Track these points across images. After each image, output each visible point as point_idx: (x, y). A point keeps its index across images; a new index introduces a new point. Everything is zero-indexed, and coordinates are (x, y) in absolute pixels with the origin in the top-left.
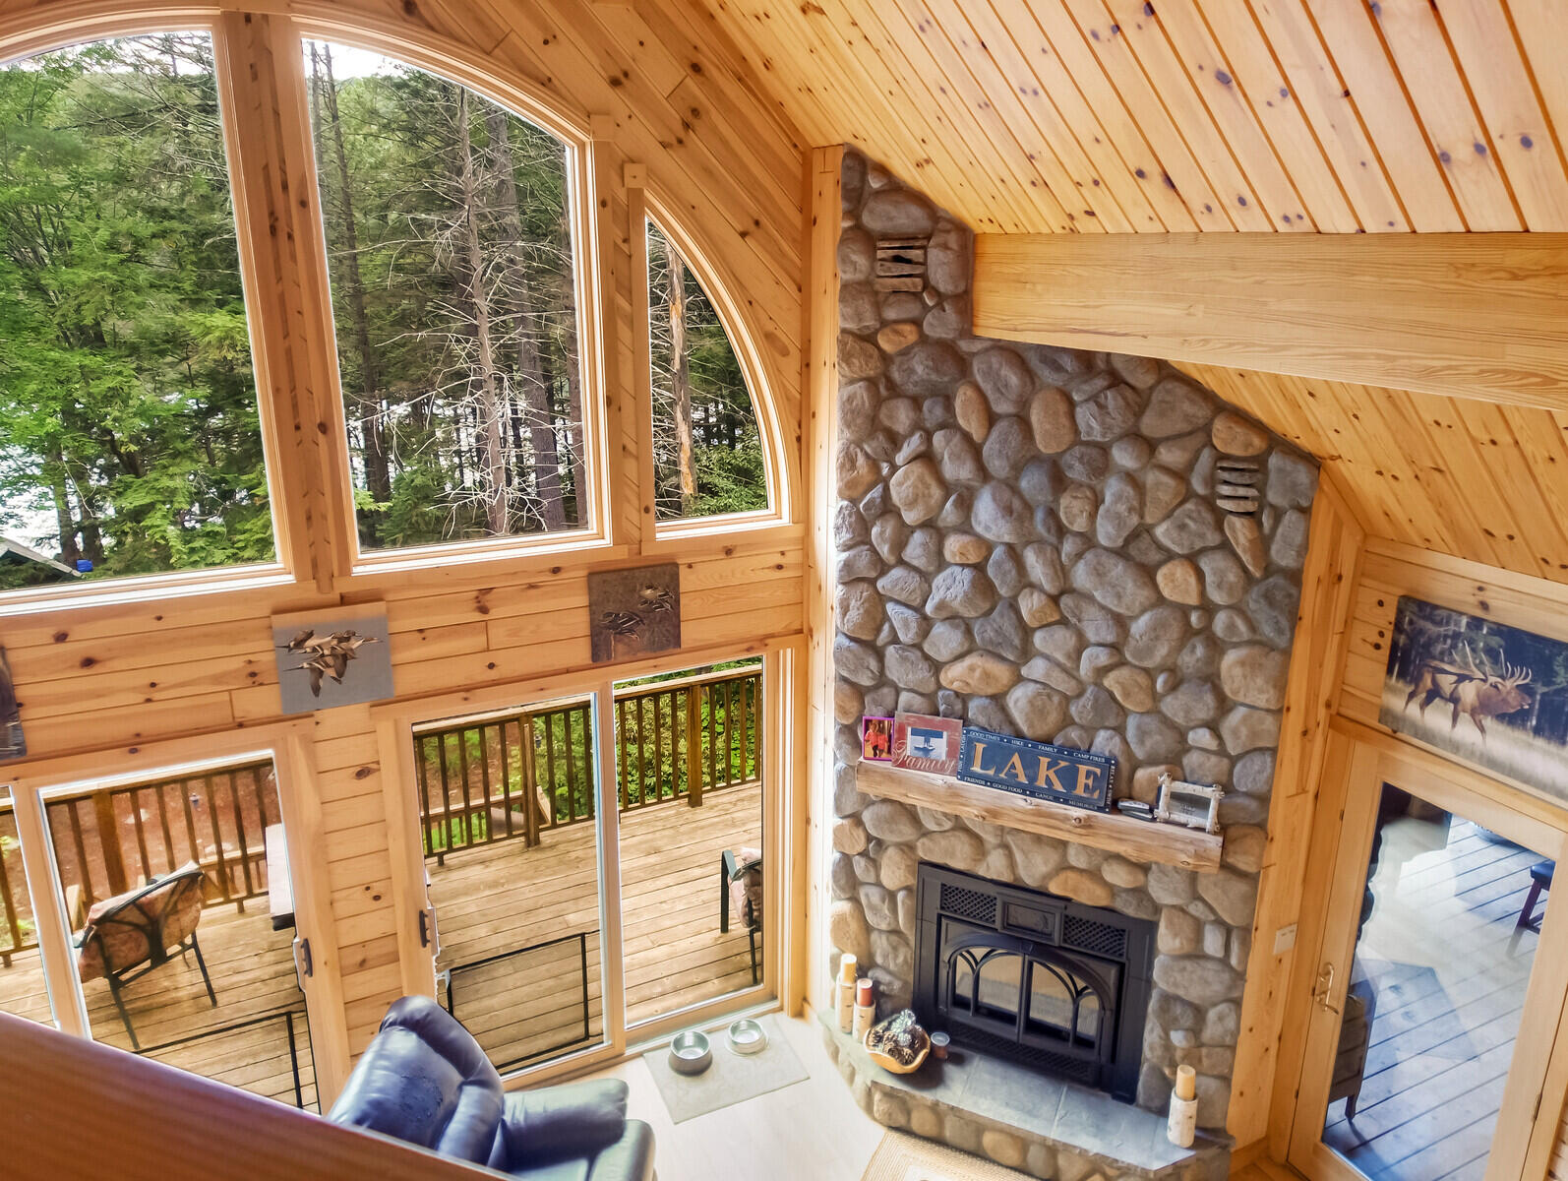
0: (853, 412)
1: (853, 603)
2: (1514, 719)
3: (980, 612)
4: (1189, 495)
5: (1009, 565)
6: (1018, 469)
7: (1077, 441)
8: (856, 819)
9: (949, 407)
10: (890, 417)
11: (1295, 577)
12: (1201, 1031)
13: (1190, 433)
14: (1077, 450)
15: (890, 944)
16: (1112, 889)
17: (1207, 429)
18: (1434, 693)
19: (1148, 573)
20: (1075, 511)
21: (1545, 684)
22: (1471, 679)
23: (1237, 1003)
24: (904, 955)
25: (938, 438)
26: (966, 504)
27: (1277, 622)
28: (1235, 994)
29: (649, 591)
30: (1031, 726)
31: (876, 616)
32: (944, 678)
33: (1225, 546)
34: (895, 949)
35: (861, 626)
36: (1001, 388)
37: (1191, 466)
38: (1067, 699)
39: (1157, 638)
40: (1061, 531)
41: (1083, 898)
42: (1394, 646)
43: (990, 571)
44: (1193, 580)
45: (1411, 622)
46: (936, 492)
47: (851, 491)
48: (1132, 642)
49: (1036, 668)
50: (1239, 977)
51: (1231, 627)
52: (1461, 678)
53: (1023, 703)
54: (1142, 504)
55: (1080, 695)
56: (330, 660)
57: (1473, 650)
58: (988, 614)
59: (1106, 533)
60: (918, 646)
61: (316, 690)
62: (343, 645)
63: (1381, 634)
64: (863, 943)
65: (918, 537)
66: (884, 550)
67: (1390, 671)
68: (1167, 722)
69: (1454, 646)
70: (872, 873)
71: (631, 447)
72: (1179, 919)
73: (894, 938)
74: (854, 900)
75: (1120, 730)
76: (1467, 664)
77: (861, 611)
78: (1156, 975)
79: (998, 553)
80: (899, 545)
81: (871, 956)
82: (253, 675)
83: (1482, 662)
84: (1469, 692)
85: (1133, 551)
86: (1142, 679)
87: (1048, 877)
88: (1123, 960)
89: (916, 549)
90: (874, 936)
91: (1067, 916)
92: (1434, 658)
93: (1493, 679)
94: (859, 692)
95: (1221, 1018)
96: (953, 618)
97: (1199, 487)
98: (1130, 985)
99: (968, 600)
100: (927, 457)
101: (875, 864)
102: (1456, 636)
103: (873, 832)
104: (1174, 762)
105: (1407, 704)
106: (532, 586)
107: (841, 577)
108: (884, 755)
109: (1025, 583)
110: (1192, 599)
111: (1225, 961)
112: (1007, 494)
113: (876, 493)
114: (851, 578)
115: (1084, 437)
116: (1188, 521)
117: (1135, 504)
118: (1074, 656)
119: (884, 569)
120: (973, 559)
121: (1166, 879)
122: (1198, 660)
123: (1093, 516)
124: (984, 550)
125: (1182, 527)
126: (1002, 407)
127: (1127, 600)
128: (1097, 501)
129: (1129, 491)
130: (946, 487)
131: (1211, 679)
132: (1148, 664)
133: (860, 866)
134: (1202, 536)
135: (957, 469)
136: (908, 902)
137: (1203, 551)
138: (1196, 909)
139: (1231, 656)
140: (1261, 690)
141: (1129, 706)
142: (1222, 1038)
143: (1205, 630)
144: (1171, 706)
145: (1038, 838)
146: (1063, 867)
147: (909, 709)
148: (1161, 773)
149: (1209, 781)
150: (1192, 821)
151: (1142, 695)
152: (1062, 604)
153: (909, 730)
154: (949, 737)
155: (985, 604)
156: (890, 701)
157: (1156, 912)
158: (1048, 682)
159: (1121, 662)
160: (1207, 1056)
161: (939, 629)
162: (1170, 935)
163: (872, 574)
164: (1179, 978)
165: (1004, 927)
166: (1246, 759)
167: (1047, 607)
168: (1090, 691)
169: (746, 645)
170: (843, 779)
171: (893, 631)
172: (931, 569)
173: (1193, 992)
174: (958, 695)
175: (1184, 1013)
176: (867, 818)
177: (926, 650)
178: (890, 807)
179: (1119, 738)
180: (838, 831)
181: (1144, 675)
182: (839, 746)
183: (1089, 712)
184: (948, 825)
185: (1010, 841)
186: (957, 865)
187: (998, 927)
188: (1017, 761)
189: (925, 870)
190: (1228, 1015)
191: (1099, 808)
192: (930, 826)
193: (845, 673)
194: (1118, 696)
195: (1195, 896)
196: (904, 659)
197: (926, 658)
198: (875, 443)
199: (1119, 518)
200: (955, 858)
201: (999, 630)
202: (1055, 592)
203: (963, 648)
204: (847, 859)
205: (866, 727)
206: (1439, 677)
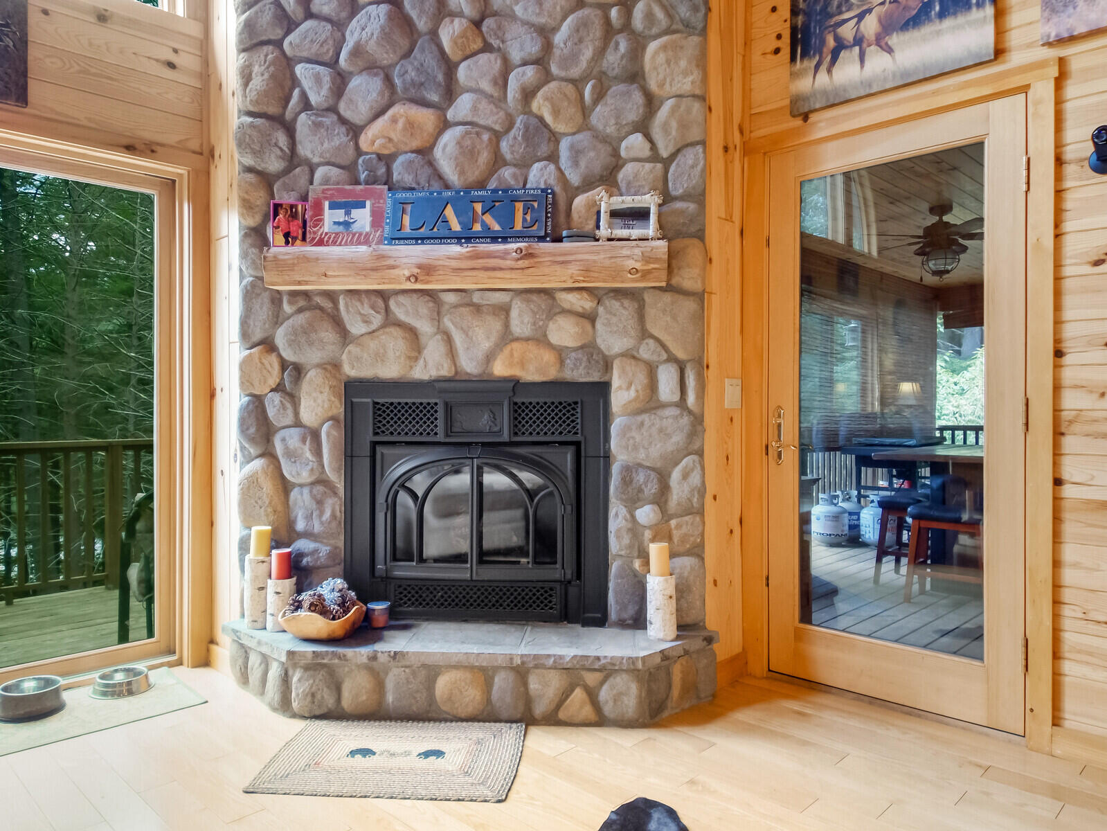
1: (256, 69)
2: (917, 19)
3: (400, 53)
8: (268, 345)
12: (666, 502)
15: (313, 497)
16: (561, 353)
18: (840, 46)
22: (871, 10)
23: (700, 453)
24: (334, 506)
27: (691, 1)
28: (696, 446)
30: (462, 173)
31: (283, 81)
32: (363, 143)
34: (320, 503)
35: (264, 95)
38: (497, 136)
39: (581, 41)
41: (531, 375)
42: (794, 30)
48: (557, 52)
49: (462, 107)
50: (698, 420)
51: (649, 16)
52: (861, 17)
53: (451, 149)
55: (510, 126)
58: (407, 55)
60: (332, 110)
64: (280, 508)
66: (290, 2)
67: (793, 59)
68: (604, 139)
70: (290, 411)
72: (631, 367)
74: (268, 453)
75: (553, 158)
77: (266, 76)
78: (614, 444)
81: (291, 524)
84: (870, 24)
86: (569, 89)
87: (489, 358)
88: (579, 437)
90: (294, 494)
91: (516, 404)
94: (267, 180)
95: (685, 476)
96: (371, 67)
98: (589, 467)
99: (386, 36)
101: (293, 399)
103: (288, 355)
104: (608, 178)
105: (814, 77)
107: (240, 41)
108: (298, 242)
109: (445, 11)
111: (682, 403)
114: (252, 41)
118: (500, 82)
119: (290, 25)
121: (614, 320)
122: (622, 57)
131: (635, 76)
132: (575, 72)
133: (273, 402)
136: (335, 433)
138: (648, 350)
139: (653, 46)
140: (685, 73)
141: (560, 127)
142: (690, 500)
143: (627, 26)
144: (601, 116)
145: (477, 309)
146: (507, 337)
147: (326, 181)
148: (599, 194)
149: (646, 189)
150: (636, 233)
151: (572, 111)
152: (484, 29)
153: (327, 204)
154: (373, 205)
155: (404, 43)
156: (303, 181)
157: (607, 366)
158: (475, 119)
159: (547, 77)
160: (679, 526)
161: (355, 83)
162: (624, 386)
163: (277, 33)
164: (638, 438)
165: (447, 435)
166: (680, 157)
167: (469, 34)
168: (519, 121)
169: (125, 142)
170: (250, 295)
171: (304, 95)
172: (344, 15)
173: (653, 453)
174: (380, 157)
175: (646, 483)
176: (280, 339)
177: (342, 111)
178: (307, 314)
179: (552, 167)
180: (245, 365)
181: (570, 86)
182: (244, 255)
183: (520, 145)
184: (377, 320)
185: (447, 323)
186: (390, 371)
187: (441, 437)
188: (449, 212)
189: (353, 389)
190: (692, 470)
191: (542, 239)
192: (356, 328)
193: (249, 161)
194: (549, 119)
195: (644, 334)
196: (317, 125)
197: (342, 121)
200: (387, 361)
201: (420, 70)
202: (475, 14)
203: (384, 102)
204: (258, 399)
205: (276, 214)
206: (840, 30)
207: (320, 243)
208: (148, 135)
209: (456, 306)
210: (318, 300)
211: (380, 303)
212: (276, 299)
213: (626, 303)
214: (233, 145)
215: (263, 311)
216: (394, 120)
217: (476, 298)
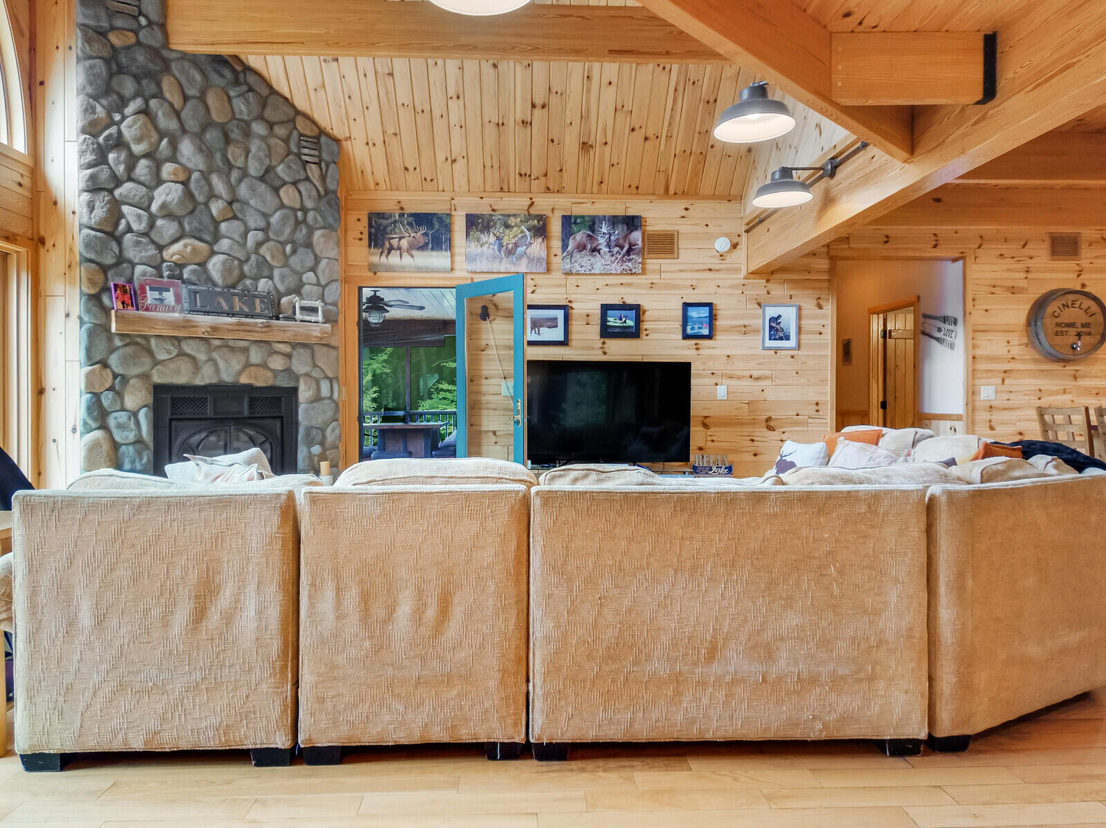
0: (94, 75)
1: (97, 204)
2: (422, 248)
3: (188, 211)
4: (290, 152)
5: (203, 182)
6: (203, 128)
7: (233, 118)
8: (104, 364)
9: (159, 85)
10: (121, 85)
12: (325, 443)
13: (287, 122)
14: (235, 122)
15: (136, 450)
16: (275, 373)
17: (293, 121)
18: (391, 249)
19: (276, 190)
20: (237, 154)
21: (431, 230)
22: (404, 238)
23: (338, 421)
24: (149, 455)
25: (153, 104)
26: (174, 145)
27: (334, 216)
28: (337, 417)
30: (224, 279)
31: (115, 214)
32: (166, 256)
33: (307, 179)
34: (140, 454)
35: (104, 221)
36: (191, 81)
37: (289, 136)
38: (242, 263)
39: (284, 224)
40: (231, 167)
41: (259, 383)
42: (370, 234)
43: (192, 186)
44: (297, 194)
45: (376, 222)
46: (155, 137)
47: (91, 129)
48: (272, 227)
49: (224, 244)
50: (338, 405)
51: (315, 219)
52: (400, 238)
53: (219, 266)
54: (270, 155)
55: (248, 259)
57: (403, 225)
58: (192, 213)
59: (254, 168)
60: (146, 234)
63: (362, 233)
64: (113, 458)
65: (144, 162)
66: (120, 169)
67: (370, 246)
68: (295, 272)
69: (395, 226)
70: (118, 402)
72: (307, 380)
73: (139, 446)
74: (104, 427)
75: (271, 277)
76: (401, 232)
77: (105, 209)
78: (300, 417)
80: (131, 167)
83: (407, 229)
84: (404, 243)
85: (266, 178)
87: (239, 374)
88: (283, 414)
89: (141, 171)
90: (123, 448)
91: (251, 398)
92: (388, 234)
93: (412, 235)
94: (103, 268)
95: (333, 431)
96: (170, 217)
97: (295, 149)
98: (288, 429)
99: (179, 202)
100: (145, 112)
101: (119, 395)
102: (395, 222)
103: (117, 370)
104: (297, 290)
105: (380, 258)
107: (86, 187)
108: (130, 308)
109: (212, 195)
110: (298, 206)
111: (331, 398)
112: (198, 142)
113: (112, 131)
114: (94, 189)
115: (238, 117)
116: (292, 164)
117: (267, 153)
118: (244, 236)
119: (118, 182)
120: (182, 177)
121: (302, 358)
122: (304, 236)
123: (246, 158)
124: (187, 172)
125: (290, 167)
126: (192, 92)
127: (268, 205)
128: (247, 153)
129: (263, 146)
130: (162, 135)
131: (309, 245)
132: (282, 239)
133: (107, 398)
134: (298, 172)
135: (166, 122)
136: (148, 415)
137: (300, 181)
138: (316, 373)
139: (317, 233)
140: (331, 249)
141: (274, 264)
142: (335, 442)
143: (304, 221)
144: (295, 261)
145: (232, 349)
146: (248, 365)
147: (143, 274)
148: (294, 298)
149: (316, 298)
150: (314, 319)
151: (280, 257)
152: (234, 208)
153: (148, 288)
154: (174, 291)
155: (190, 207)
156: (128, 272)
157: (297, 378)
158: (230, 253)
159: (267, 239)
160: (330, 454)
161: (161, 222)
162: (307, 389)
163: (110, 186)
164: (313, 414)
165: (214, 415)
166: (329, 285)
167: (227, 209)
168: (253, 257)
171: (128, 225)
172: (153, 184)
173: (318, 421)
174: (176, 265)
175: (316, 435)
176: (113, 361)
177: (153, 237)
178: (132, 348)
179: (270, 282)
180: (88, 376)
181: (280, 245)
183: (254, 269)
184: (174, 353)
185: (215, 356)
186: (182, 379)
187: (210, 416)
188: (220, 299)
189: (159, 389)
190: (336, 428)
191: (271, 318)
192: (162, 356)
193: (91, 257)
194: (268, 258)
195: (314, 365)
196: (138, 243)
197: (153, 242)
198: (110, 99)
199: (260, 160)
200: (181, 376)
201: (200, 222)
202: (229, 199)
203: (178, 235)
204: (97, 396)
205: (115, 290)
206: (391, 241)
207: (147, 309)
209: (220, 347)
210: (138, 340)
211: (177, 343)
212: (110, 337)
213: (307, 350)
214: (75, 243)
215: (101, 345)
217: (231, 343)
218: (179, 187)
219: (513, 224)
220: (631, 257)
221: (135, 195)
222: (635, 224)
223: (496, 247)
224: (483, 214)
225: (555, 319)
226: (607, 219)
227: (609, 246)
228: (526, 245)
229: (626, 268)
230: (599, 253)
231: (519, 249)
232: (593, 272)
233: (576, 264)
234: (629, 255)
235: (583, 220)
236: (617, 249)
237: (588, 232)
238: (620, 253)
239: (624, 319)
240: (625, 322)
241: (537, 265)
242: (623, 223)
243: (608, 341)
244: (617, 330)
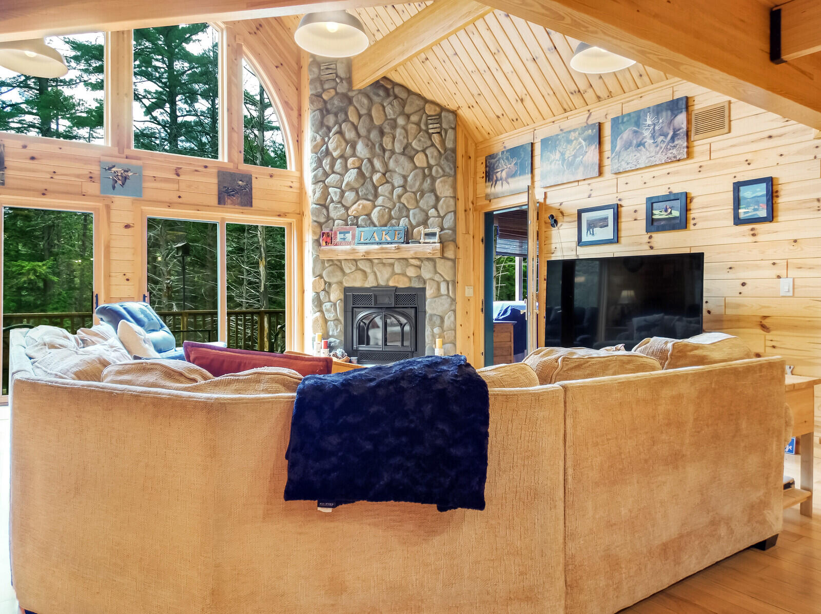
0: (314, 120)
1: (317, 190)
2: (514, 175)
3: (361, 184)
4: (421, 130)
5: (368, 165)
6: (369, 131)
7: (387, 119)
8: (321, 276)
9: (346, 114)
10: (328, 121)
11: (454, 151)
12: (443, 326)
13: (419, 110)
14: (387, 122)
15: (334, 325)
16: (410, 278)
17: (424, 108)
18: (497, 180)
19: (411, 159)
20: (388, 142)
22: (504, 170)
23: (454, 311)
24: (341, 327)
25: (343, 126)
26: (354, 147)
27: (450, 166)
28: (453, 308)
29: (240, 182)
30: (379, 222)
31: (325, 193)
32: (349, 212)
33: (433, 145)
34: (336, 326)
35: (320, 198)
36: (362, 105)
37: (420, 120)
38: (390, 210)
39: (416, 180)
40: (384, 150)
41: (401, 286)
42: (486, 173)
43: (363, 168)
44: (425, 158)
45: (489, 163)
46: (344, 144)
47: (315, 150)
48: (408, 183)
49: (380, 200)
50: (454, 300)
51: (437, 171)
52: (502, 171)
53: (376, 214)
54: (407, 136)
55: (394, 206)
56: (120, 178)
57: (503, 161)
58: (363, 184)
59: (398, 148)
60: (340, 202)
61: (114, 188)
62: (126, 173)
63: (483, 173)
64: (324, 328)
65: (339, 161)
66: (327, 168)
67: (486, 182)
68: (423, 210)
69: (499, 163)
70: (327, 297)
71: (236, 129)
72: (432, 282)
73: (335, 322)
74: (321, 311)
75: (408, 216)
76: (502, 166)
77: (320, 192)
78: (427, 307)
79: (365, 161)
80: (332, 166)
81: (328, 333)
82: (91, 178)
83: (506, 163)
84: (504, 174)
85: (406, 152)
86: (412, 195)
87: (388, 280)
88: (416, 306)
89: (338, 166)
90: (329, 323)
91: (396, 295)
92: (495, 169)
93: (508, 166)
94: (320, 225)
95: (449, 318)
96: (352, 189)
97: (423, 127)
98: (420, 315)
99: (356, 180)
100: (340, 132)
101: (328, 293)
102: (499, 158)
103: (327, 279)
104: (425, 223)
105: (491, 188)
106: (196, 171)
107: (312, 181)
108: (330, 245)
109: (374, 171)
110: (425, 165)
111: (448, 295)
112: (366, 141)
113: (324, 148)
114: (316, 181)
115: (389, 117)
116: (421, 138)
117: (406, 136)
118: (391, 193)
119: (327, 175)
120: (357, 165)
121: (427, 268)
122: (429, 185)
123: (393, 142)
124: (360, 161)
125: (420, 140)
126: (363, 112)
127: (405, 169)
128: (394, 138)
129: (403, 131)
130: (347, 142)
131: (433, 191)
132: (414, 190)
133: (322, 294)
134: (425, 142)
135: (350, 135)
136: (341, 304)
137: (427, 148)
138: (437, 278)
139: (438, 181)
140: (448, 190)
141: (409, 207)
142: (450, 325)
143: (430, 174)
144: (422, 203)
145: (384, 264)
146: (394, 274)
147: (338, 225)
148: (421, 228)
149: (436, 226)
150: (431, 241)
151: (413, 202)
152: (386, 176)
153: (338, 232)
154: (352, 232)
155: (362, 181)
156: (332, 224)
157: (425, 283)
158: (384, 205)
159: (406, 191)
160: (446, 334)
161: (347, 194)
162: (430, 289)
163: (323, 179)
164: (434, 306)
165: (375, 305)
166: (446, 216)
167: (382, 179)
168: (397, 205)
169: (278, 214)
170: (316, 260)
171: (331, 198)
172: (344, 172)
173: (439, 311)
174: (354, 217)
175: (437, 320)
176: (324, 275)
177: (343, 203)
178: (332, 267)
179: (407, 219)
180: (314, 283)
181: (413, 194)
182: (313, 248)
183: (397, 212)
184: (354, 268)
185: (375, 269)
186: (358, 284)
187: (373, 306)
188: (375, 235)
189: (346, 290)
190: (451, 316)
191: (403, 243)
192: (347, 271)
193: (315, 219)
194: (406, 204)
195: (436, 272)
196: (336, 208)
197: (343, 206)
198: (323, 130)
199: (401, 142)
200: (356, 282)
201: (367, 189)
202: (384, 172)
203: (356, 199)
204: (318, 293)
205: (323, 236)
206: (497, 174)
207: (336, 245)
208: (284, 211)
209: (378, 264)
210: (336, 262)
211: (354, 263)
212: (323, 262)
213: (430, 262)
214: (310, 213)
215: (319, 266)
216: (359, 205)
217: (384, 261)
218: (356, 170)
219: (573, 138)
220: (676, 142)
221: (334, 181)
222: (679, 107)
223: (560, 162)
224: (551, 136)
225: (606, 219)
226: (651, 110)
227: (653, 137)
228: (582, 155)
229: (671, 155)
230: (644, 147)
231: (577, 159)
232: (638, 167)
233: (623, 163)
234: (673, 142)
235: (629, 117)
236: (662, 138)
237: (635, 128)
238: (664, 142)
239: (669, 210)
240: (671, 213)
241: (590, 171)
242: (667, 110)
243: (655, 235)
244: (662, 223)
